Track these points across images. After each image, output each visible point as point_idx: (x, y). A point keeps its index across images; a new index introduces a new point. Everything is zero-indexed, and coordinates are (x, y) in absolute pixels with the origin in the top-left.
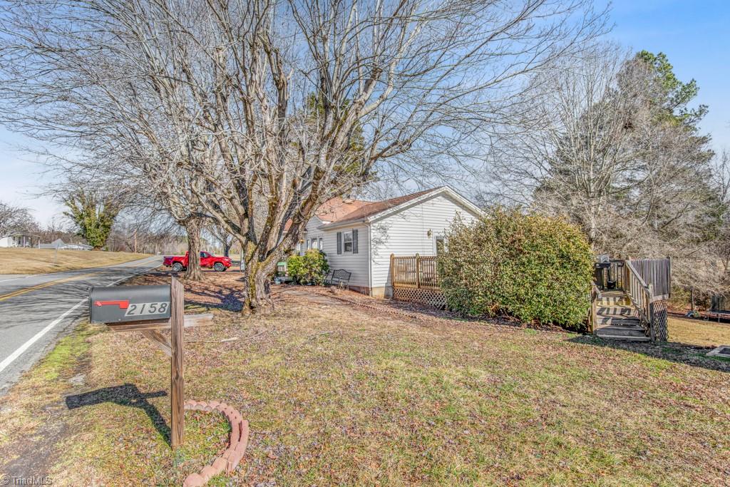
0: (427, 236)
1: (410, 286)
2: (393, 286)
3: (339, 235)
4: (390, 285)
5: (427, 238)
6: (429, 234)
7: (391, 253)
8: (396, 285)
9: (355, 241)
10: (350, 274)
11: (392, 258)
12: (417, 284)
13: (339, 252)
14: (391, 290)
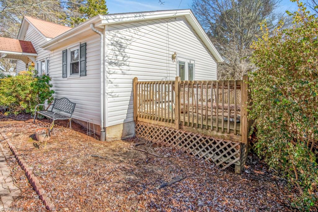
0: (171, 59)
1: (163, 124)
2: (136, 121)
3: (65, 53)
4: (131, 119)
5: (171, 62)
6: (173, 58)
7: (133, 77)
8: (139, 119)
9: (83, 59)
10: (75, 104)
11: (135, 83)
12: (177, 122)
13: (64, 75)
14: (133, 126)
